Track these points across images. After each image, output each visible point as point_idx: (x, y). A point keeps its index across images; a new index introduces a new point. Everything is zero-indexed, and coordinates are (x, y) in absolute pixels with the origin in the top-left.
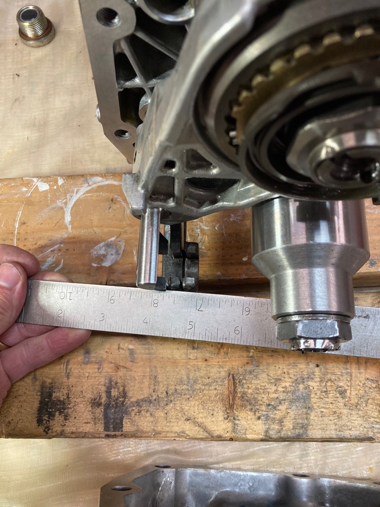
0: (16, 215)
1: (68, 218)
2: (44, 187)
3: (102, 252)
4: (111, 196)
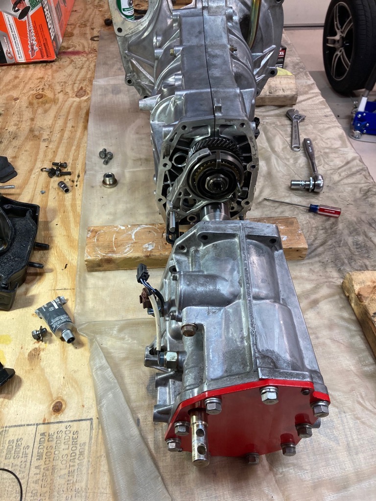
0: (113, 236)
1: (133, 237)
2: (123, 228)
3: (147, 246)
4: (149, 230)
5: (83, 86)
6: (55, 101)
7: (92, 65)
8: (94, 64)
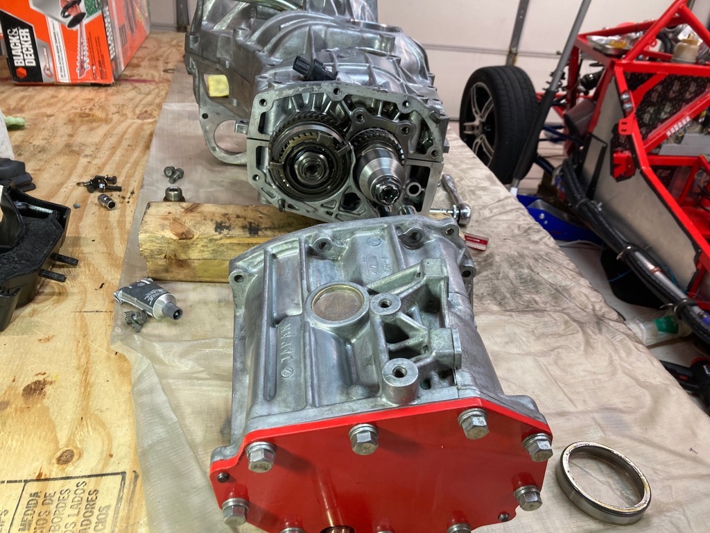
5: (148, 110)
6: (107, 121)
7: (163, 93)
8: (165, 92)
